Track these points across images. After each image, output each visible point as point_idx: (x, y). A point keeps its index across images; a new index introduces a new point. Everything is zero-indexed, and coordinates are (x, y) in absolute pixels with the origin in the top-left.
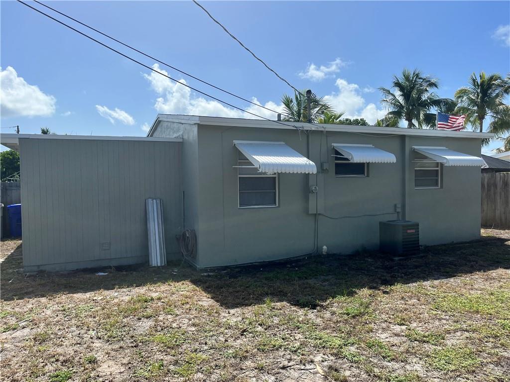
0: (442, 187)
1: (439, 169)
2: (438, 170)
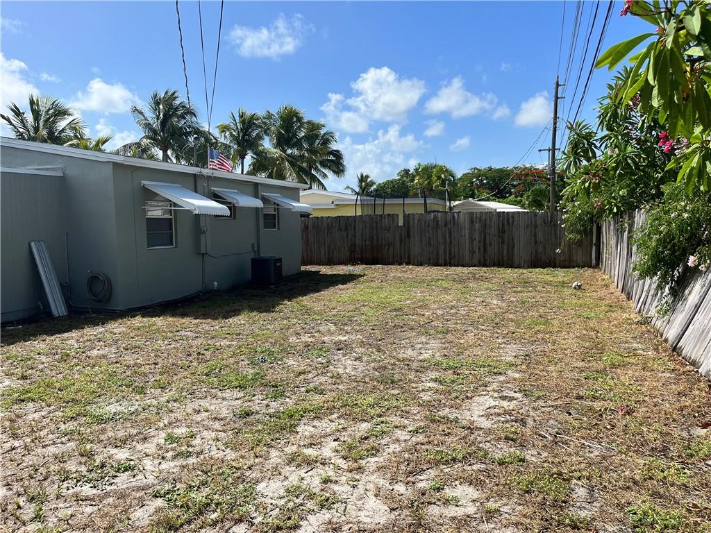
0: (278, 229)
1: (276, 213)
2: (275, 215)
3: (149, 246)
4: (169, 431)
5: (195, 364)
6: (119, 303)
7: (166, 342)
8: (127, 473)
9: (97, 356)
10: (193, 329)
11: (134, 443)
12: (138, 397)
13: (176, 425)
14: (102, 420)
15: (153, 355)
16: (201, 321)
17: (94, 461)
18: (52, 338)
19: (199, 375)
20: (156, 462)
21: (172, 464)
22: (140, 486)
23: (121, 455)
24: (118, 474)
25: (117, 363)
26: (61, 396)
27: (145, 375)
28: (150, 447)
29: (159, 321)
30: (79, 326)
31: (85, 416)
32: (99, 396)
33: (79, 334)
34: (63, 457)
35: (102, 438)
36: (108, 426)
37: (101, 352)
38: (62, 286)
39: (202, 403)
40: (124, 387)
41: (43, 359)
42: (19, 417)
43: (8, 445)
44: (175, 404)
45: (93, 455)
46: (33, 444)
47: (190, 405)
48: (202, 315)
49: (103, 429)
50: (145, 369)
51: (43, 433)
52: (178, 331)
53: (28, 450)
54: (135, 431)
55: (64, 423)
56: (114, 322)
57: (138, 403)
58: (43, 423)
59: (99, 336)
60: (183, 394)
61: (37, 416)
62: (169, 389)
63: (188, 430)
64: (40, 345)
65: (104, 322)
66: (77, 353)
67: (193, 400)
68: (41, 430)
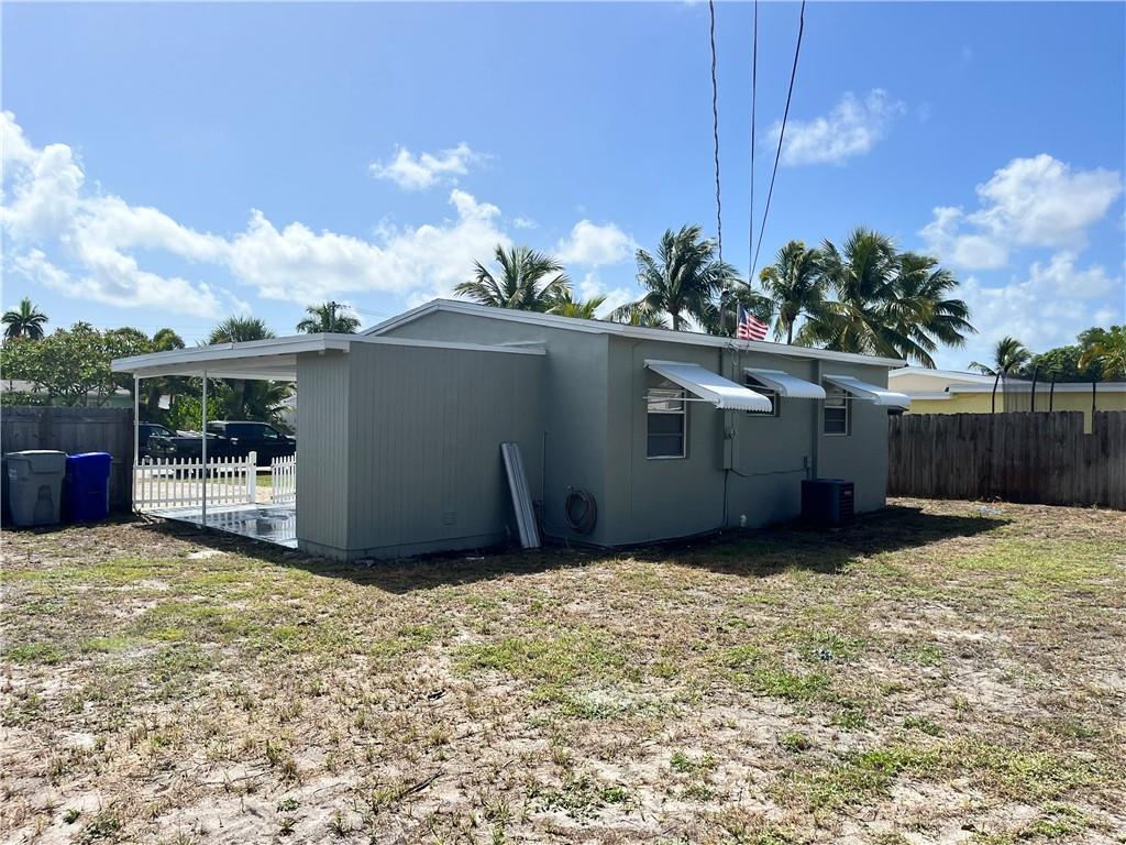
0: (849, 434)
1: (846, 407)
2: (844, 410)
3: (648, 455)
4: (678, 749)
5: (714, 645)
6: (606, 536)
7: (670, 604)
8: (617, 805)
9: (576, 613)
10: (709, 588)
11: (627, 758)
12: (631, 687)
13: (686, 741)
14: (584, 713)
15: (651, 622)
16: (722, 576)
17: (573, 774)
18: (521, 578)
19: (720, 665)
20: (660, 797)
21: (683, 806)
22: (636, 832)
23: (609, 773)
24: (604, 803)
25: (602, 627)
26: (531, 666)
27: (641, 653)
28: (649, 770)
29: (660, 570)
30: (554, 565)
31: (561, 702)
32: (580, 675)
33: (554, 577)
34: (531, 761)
35: (583, 740)
36: (592, 723)
37: (581, 608)
38: (535, 505)
39: (726, 712)
40: (612, 666)
41: (510, 607)
42: (479, 688)
43: (463, 729)
44: (685, 707)
45: (572, 765)
46: (495, 733)
47: (707, 712)
48: (723, 566)
49: (585, 728)
50: (641, 643)
51: (507, 718)
52: (687, 589)
53: (489, 741)
54: (627, 740)
55: (535, 708)
56: (597, 565)
57: (631, 696)
58: (508, 704)
59: (580, 583)
60: (697, 692)
61: (500, 691)
62: (676, 680)
63: (705, 754)
64: (506, 586)
65: (583, 561)
66: (551, 605)
67: (712, 705)
68: (505, 713)
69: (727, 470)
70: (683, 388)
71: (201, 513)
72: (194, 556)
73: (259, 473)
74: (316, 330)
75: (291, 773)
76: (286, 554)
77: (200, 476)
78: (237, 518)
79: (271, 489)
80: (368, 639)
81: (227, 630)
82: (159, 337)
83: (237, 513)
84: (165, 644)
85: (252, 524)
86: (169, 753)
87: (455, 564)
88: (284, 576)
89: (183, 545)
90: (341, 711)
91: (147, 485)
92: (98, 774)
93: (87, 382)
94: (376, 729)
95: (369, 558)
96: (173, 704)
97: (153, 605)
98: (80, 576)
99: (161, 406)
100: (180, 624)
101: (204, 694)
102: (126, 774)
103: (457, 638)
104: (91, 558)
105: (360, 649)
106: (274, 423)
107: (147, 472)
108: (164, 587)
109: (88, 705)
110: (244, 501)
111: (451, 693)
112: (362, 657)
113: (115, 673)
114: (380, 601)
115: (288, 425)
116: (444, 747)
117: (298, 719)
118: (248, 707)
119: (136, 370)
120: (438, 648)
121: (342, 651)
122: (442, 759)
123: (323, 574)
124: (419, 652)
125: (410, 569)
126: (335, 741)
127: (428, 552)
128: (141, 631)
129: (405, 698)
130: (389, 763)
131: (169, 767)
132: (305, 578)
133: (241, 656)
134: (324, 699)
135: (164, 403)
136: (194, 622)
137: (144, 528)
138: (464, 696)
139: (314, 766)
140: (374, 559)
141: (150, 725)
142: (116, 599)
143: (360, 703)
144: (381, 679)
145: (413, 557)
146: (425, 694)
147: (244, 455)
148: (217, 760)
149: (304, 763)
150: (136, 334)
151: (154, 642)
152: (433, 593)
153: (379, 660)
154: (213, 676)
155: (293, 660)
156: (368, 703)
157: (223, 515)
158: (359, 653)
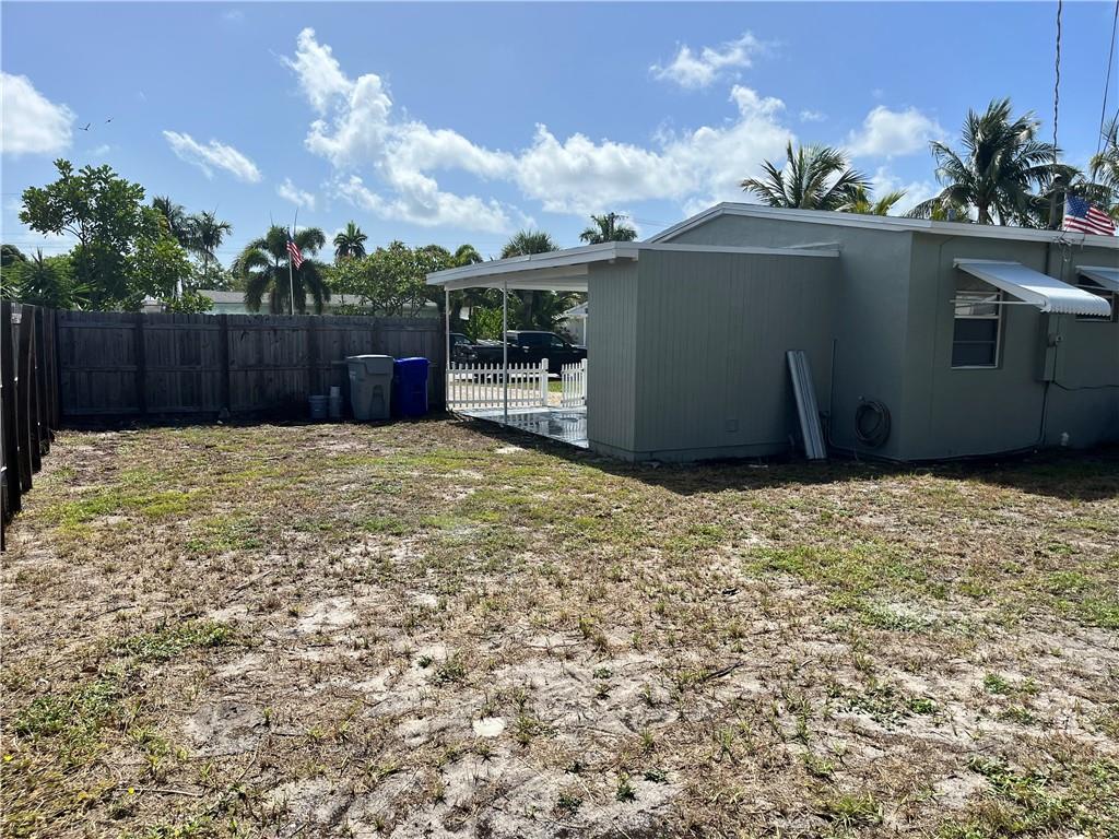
3: (954, 364)
4: (992, 671)
5: (1031, 569)
6: (901, 448)
7: (977, 523)
8: (924, 716)
9: (870, 526)
10: (1024, 509)
11: (934, 673)
12: (935, 602)
13: (1003, 663)
14: (884, 623)
15: (955, 540)
16: (1039, 498)
17: (876, 681)
18: (807, 488)
19: (1039, 590)
20: (974, 715)
21: (1001, 727)
22: (948, 745)
23: (916, 685)
24: (911, 713)
25: (899, 541)
26: (824, 574)
27: (945, 570)
28: (961, 688)
29: (963, 488)
30: (843, 477)
31: (859, 611)
32: (877, 586)
33: (843, 489)
34: (831, 661)
35: (885, 650)
36: (894, 634)
37: (874, 521)
38: (821, 416)
39: (1048, 639)
40: (913, 581)
41: (798, 515)
42: (773, 589)
43: (759, 625)
44: (999, 629)
45: (874, 672)
46: (791, 633)
47: (1024, 637)
48: (1040, 487)
49: (886, 638)
50: (945, 560)
51: (804, 620)
52: (996, 509)
53: (785, 639)
54: (934, 655)
55: (831, 613)
56: (890, 478)
57: (936, 612)
58: (804, 607)
59: (871, 496)
60: (1014, 615)
61: (795, 593)
62: (987, 601)
63: (1024, 678)
64: (793, 495)
65: (876, 475)
66: (842, 516)
67: (1031, 630)
68: (801, 616)
69: (1048, 382)
70: (999, 290)
71: (503, 413)
72: (500, 451)
73: (550, 379)
74: (596, 241)
75: (602, 646)
76: (579, 453)
77: (501, 381)
78: (532, 419)
79: (560, 394)
80: (659, 534)
81: (536, 517)
82: (460, 253)
83: (532, 414)
84: (485, 526)
85: (544, 425)
86: (499, 617)
87: (738, 470)
88: (579, 473)
89: (491, 442)
90: (641, 597)
91: (457, 388)
92: (442, 629)
93: (403, 295)
94: (676, 617)
95: (654, 460)
96: (498, 577)
97: (471, 491)
98: (411, 463)
99: (462, 317)
100: (496, 509)
101: (521, 570)
102: (464, 631)
103: (747, 541)
104: (418, 449)
105: (654, 542)
106: (559, 332)
107: (457, 377)
108: (478, 476)
109: (430, 571)
110: (538, 404)
111: (744, 591)
112: (656, 551)
113: (448, 546)
114: (668, 501)
115: (571, 335)
116: (742, 640)
117: (603, 600)
118: (559, 585)
119: (446, 283)
120: (728, 548)
121: (638, 544)
122: (741, 651)
123: (613, 472)
124: (711, 550)
125: (695, 473)
126: (639, 623)
127: (711, 457)
128: (465, 513)
129: (701, 592)
130: (690, 648)
131: (498, 629)
132: (598, 475)
133: (549, 541)
134: (626, 585)
135: (464, 315)
136: (507, 508)
137: (458, 425)
138: (758, 595)
139: (622, 643)
140: (661, 462)
141: (481, 592)
142: (442, 485)
143: (659, 592)
144: (676, 572)
145: (696, 461)
146: (719, 590)
147: (538, 362)
148: (539, 627)
149: (614, 638)
150: (441, 250)
151: (477, 522)
152: (720, 497)
153: (673, 554)
154: (527, 555)
155: (595, 548)
156: (667, 593)
157: (520, 415)
158: (653, 547)
